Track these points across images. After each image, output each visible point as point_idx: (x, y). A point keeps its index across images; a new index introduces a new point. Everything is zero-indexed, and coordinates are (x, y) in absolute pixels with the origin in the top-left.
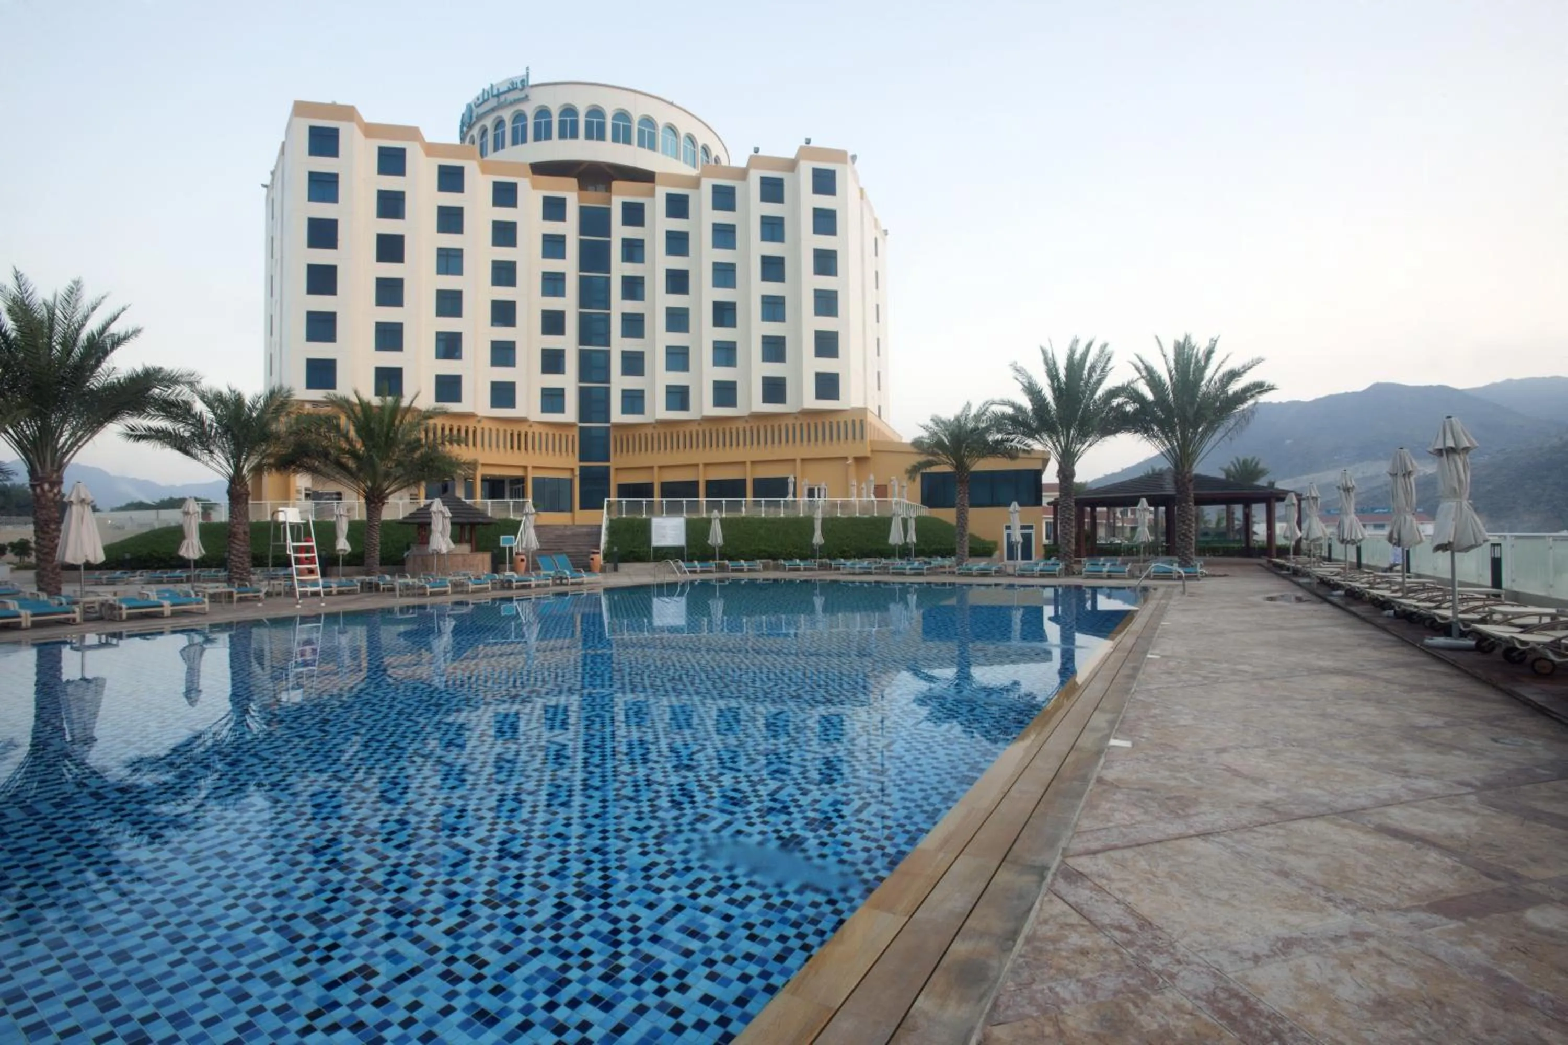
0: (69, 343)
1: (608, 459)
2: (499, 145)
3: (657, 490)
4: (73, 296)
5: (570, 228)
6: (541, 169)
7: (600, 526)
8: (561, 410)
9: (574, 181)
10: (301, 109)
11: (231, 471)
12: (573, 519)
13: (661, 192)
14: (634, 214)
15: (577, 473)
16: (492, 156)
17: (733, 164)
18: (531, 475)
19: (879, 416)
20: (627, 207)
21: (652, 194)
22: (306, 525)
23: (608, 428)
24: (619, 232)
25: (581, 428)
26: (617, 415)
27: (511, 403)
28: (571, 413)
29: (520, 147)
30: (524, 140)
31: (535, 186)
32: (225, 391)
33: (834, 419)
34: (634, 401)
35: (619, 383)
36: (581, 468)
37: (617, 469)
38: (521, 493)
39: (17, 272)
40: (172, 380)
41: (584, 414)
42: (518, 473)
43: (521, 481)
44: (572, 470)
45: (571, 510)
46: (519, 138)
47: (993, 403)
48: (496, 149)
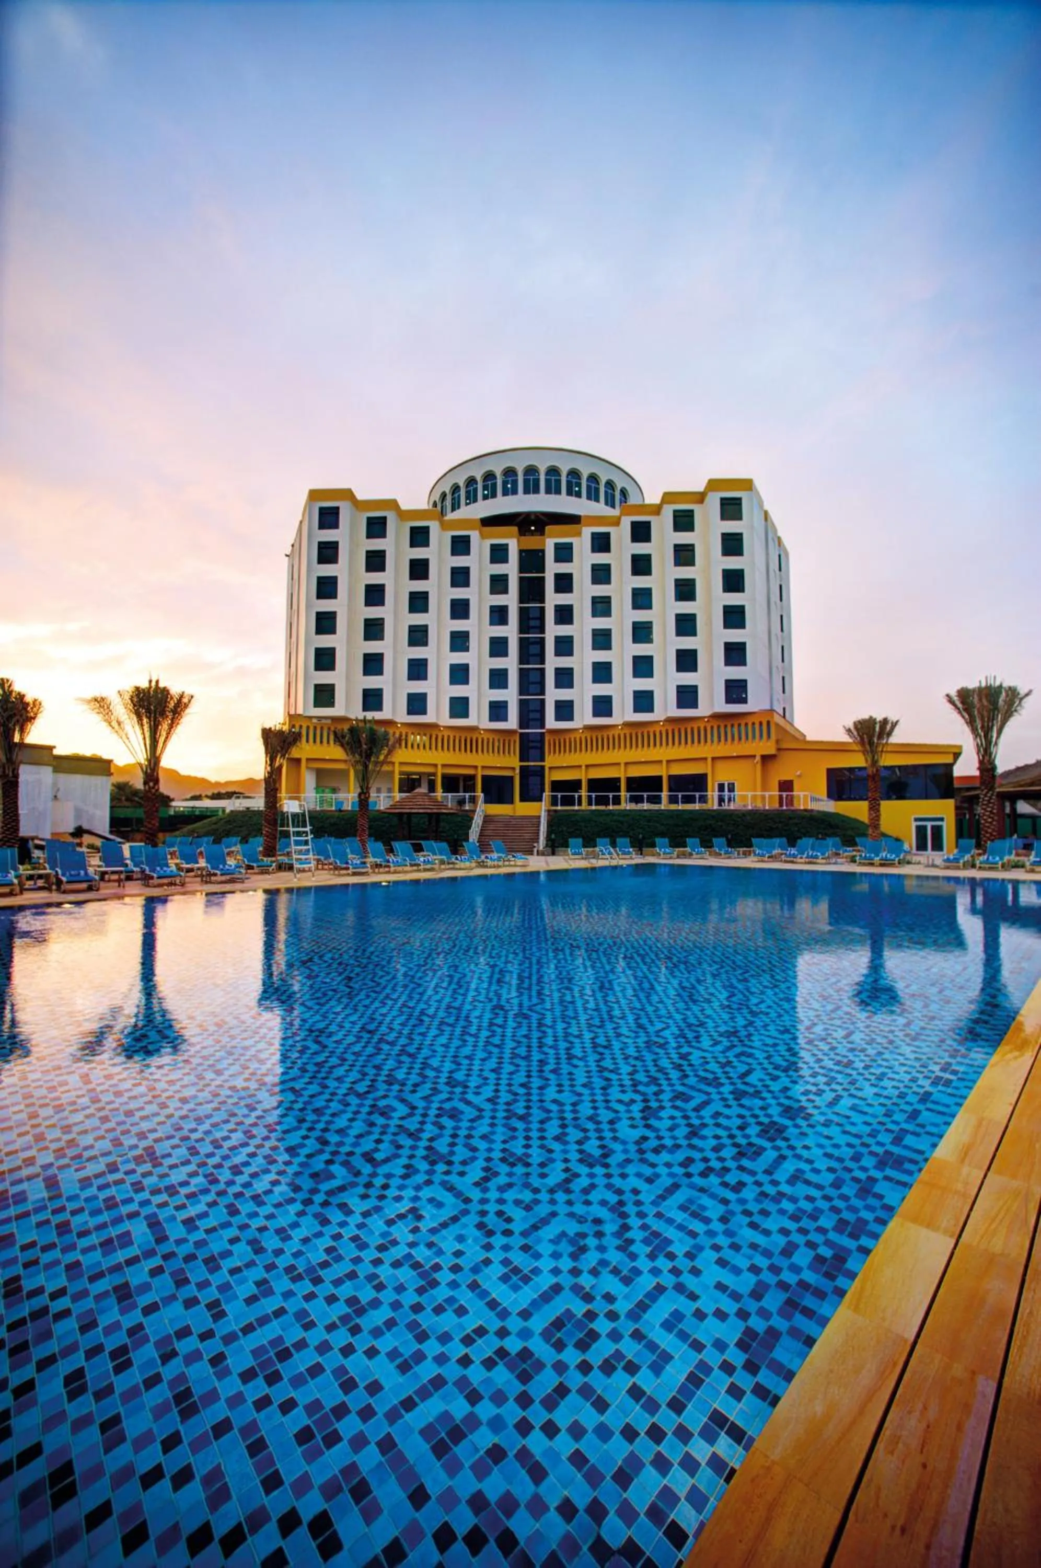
1: (543, 760)
2: (455, 506)
3: (584, 785)
5: (511, 569)
6: (490, 522)
7: (539, 817)
8: (505, 719)
9: (515, 529)
10: (314, 495)
12: (514, 810)
13: (587, 532)
14: (564, 553)
15: (518, 771)
16: (450, 516)
17: (647, 501)
18: (480, 773)
19: (784, 717)
20: (558, 547)
21: (579, 534)
22: (303, 815)
23: (543, 734)
24: (552, 568)
25: (521, 734)
26: (551, 722)
27: (465, 715)
28: (512, 722)
29: (473, 506)
30: (475, 501)
31: (483, 536)
33: (750, 720)
34: (565, 710)
35: (553, 694)
36: (521, 767)
37: (550, 768)
38: (471, 788)
41: (523, 723)
42: (470, 772)
43: (472, 778)
44: (513, 769)
45: (511, 802)
46: (472, 498)
48: (453, 510)
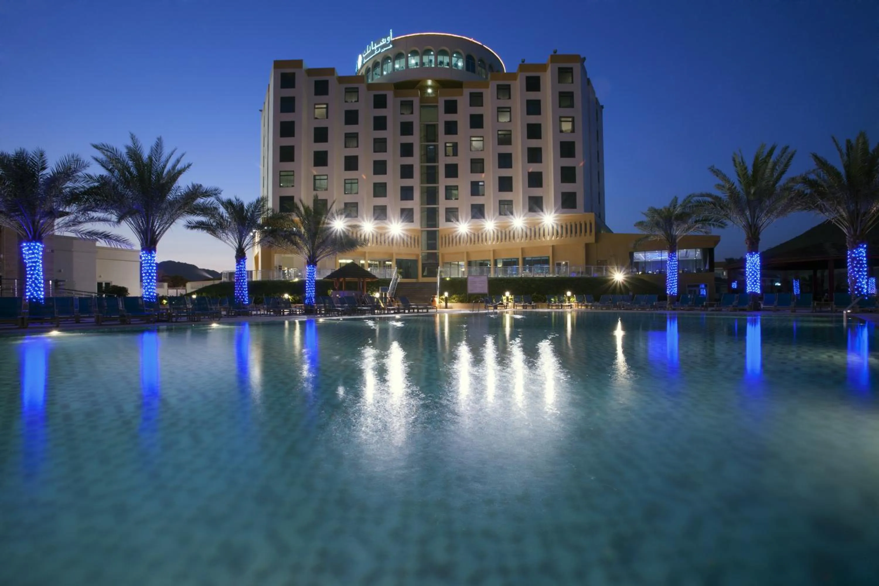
0: (159, 175)
1: (437, 249)
4: (159, 148)
5: (415, 118)
6: (400, 86)
8: (411, 221)
9: (417, 91)
11: (237, 246)
13: (467, 92)
14: (451, 107)
15: (420, 256)
16: (373, 81)
18: (394, 258)
19: (600, 219)
20: (447, 103)
21: (461, 94)
23: (438, 231)
24: (443, 118)
25: (422, 232)
26: (443, 223)
28: (417, 223)
31: (396, 95)
32: (233, 199)
35: (443, 204)
36: (423, 254)
37: (443, 254)
39: (132, 135)
40: (207, 194)
41: (425, 223)
42: (388, 257)
44: (417, 255)
45: (417, 277)
47: (695, 196)
